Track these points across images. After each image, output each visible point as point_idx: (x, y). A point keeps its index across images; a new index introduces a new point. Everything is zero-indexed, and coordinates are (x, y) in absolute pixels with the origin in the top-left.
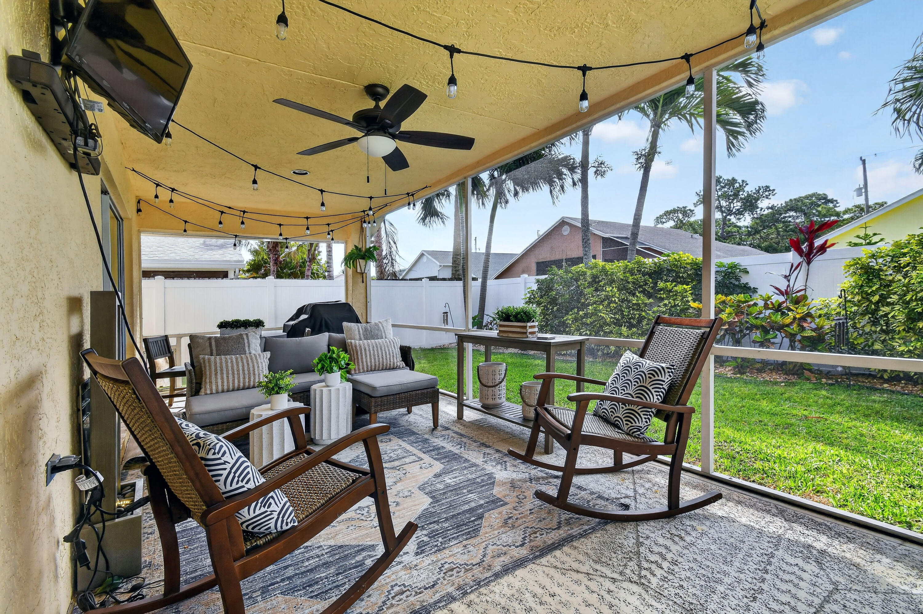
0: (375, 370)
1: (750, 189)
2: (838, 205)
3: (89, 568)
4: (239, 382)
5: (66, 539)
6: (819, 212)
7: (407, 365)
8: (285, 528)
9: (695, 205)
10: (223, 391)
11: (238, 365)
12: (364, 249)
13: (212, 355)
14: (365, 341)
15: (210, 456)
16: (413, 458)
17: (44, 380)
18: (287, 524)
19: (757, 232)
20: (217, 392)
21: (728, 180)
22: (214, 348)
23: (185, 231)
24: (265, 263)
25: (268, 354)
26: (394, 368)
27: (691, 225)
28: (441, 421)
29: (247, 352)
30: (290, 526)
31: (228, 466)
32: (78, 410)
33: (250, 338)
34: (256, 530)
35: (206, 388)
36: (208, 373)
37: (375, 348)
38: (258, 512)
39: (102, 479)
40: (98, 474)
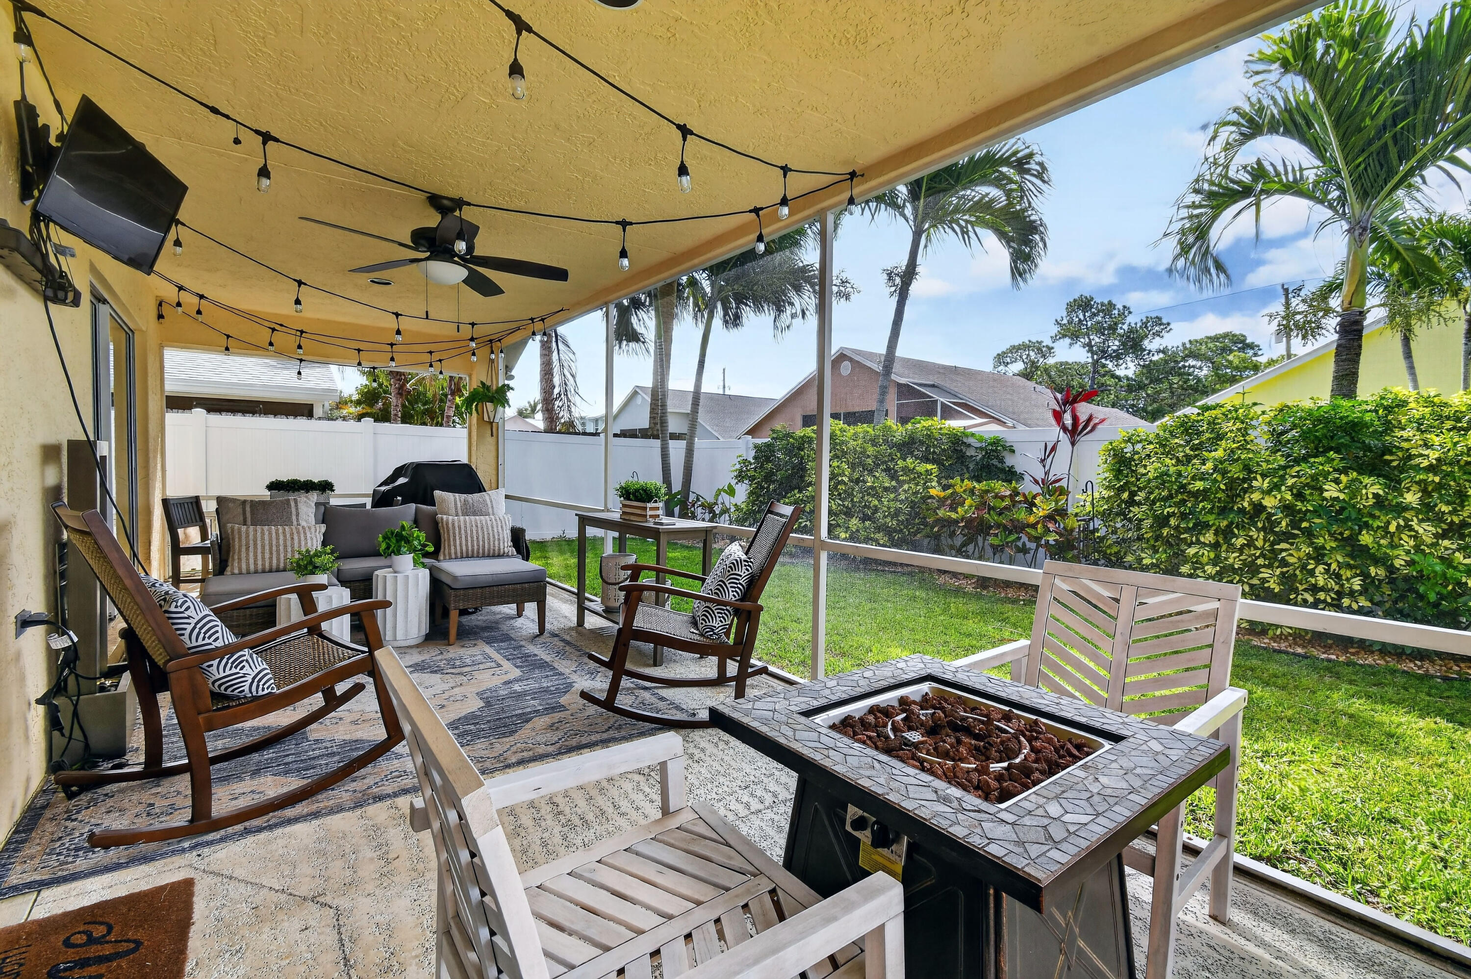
0: (472, 557)
1: (1133, 320)
2: (1260, 353)
3: (63, 735)
4: (278, 559)
5: (39, 702)
6: (1231, 362)
7: (519, 552)
8: (261, 693)
9: (1054, 339)
10: (256, 572)
11: (278, 539)
12: (494, 388)
13: (245, 524)
14: (462, 518)
15: (173, 609)
16: (493, 664)
17: (14, 531)
18: (263, 690)
19: (1141, 387)
20: (248, 573)
21: (1102, 304)
22: (248, 515)
23: (227, 349)
24: (385, 392)
25: (323, 528)
26: (500, 556)
27: (1046, 370)
28: (548, 626)
29: (295, 523)
30: (266, 692)
31: (193, 622)
32: (55, 572)
33: (300, 505)
34: (229, 692)
35: (234, 566)
36: (237, 547)
37: (474, 529)
38: (228, 672)
39: (76, 639)
40: (71, 633)
